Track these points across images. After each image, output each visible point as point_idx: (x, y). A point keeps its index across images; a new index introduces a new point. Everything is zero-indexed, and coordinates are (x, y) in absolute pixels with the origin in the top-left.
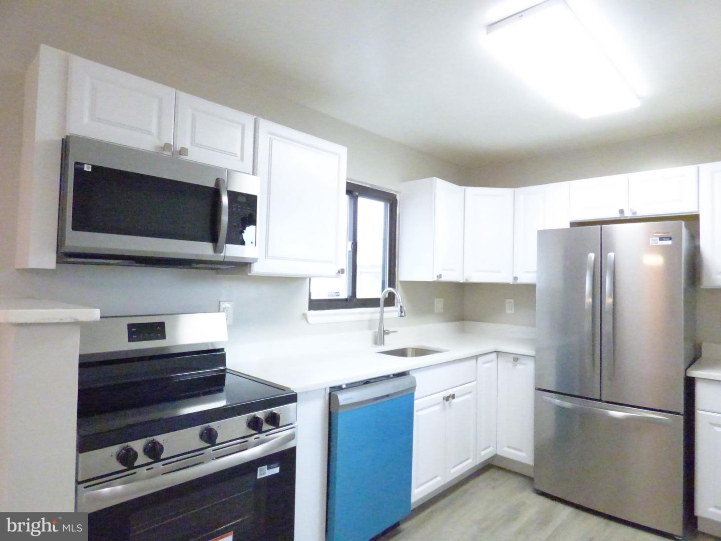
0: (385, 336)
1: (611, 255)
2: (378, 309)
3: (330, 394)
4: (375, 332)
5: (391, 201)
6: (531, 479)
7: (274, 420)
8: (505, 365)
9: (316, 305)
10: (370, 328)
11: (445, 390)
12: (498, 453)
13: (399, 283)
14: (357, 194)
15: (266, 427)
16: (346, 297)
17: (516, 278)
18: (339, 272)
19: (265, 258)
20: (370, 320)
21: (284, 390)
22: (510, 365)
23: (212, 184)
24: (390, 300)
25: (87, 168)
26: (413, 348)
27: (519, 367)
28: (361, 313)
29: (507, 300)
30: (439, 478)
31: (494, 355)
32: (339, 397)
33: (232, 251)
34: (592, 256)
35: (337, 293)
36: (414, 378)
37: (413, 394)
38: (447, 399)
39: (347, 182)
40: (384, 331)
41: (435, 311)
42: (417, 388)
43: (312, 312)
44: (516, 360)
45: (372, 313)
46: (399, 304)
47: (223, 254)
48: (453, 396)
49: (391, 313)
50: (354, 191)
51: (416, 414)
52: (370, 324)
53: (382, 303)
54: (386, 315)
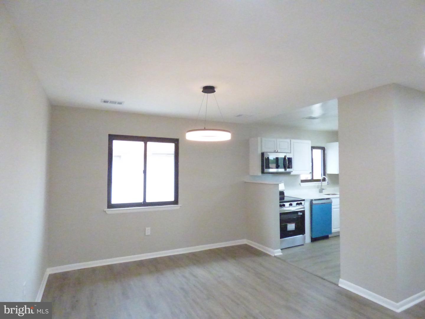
0: (323, 190)
2: (320, 182)
3: (311, 201)
4: (320, 189)
5: (323, 149)
7: (301, 204)
9: (303, 181)
13: (327, 175)
14: (313, 149)
16: (310, 179)
19: (293, 172)
20: (318, 186)
21: (303, 199)
23: (284, 157)
24: (324, 180)
25: (266, 158)
28: (315, 183)
32: (313, 202)
33: (288, 170)
35: (308, 178)
36: (332, 200)
37: (331, 204)
42: (333, 202)
43: (302, 183)
45: (318, 183)
46: (327, 181)
49: (325, 183)
51: (333, 210)
52: (318, 187)
53: (321, 181)
54: (323, 184)
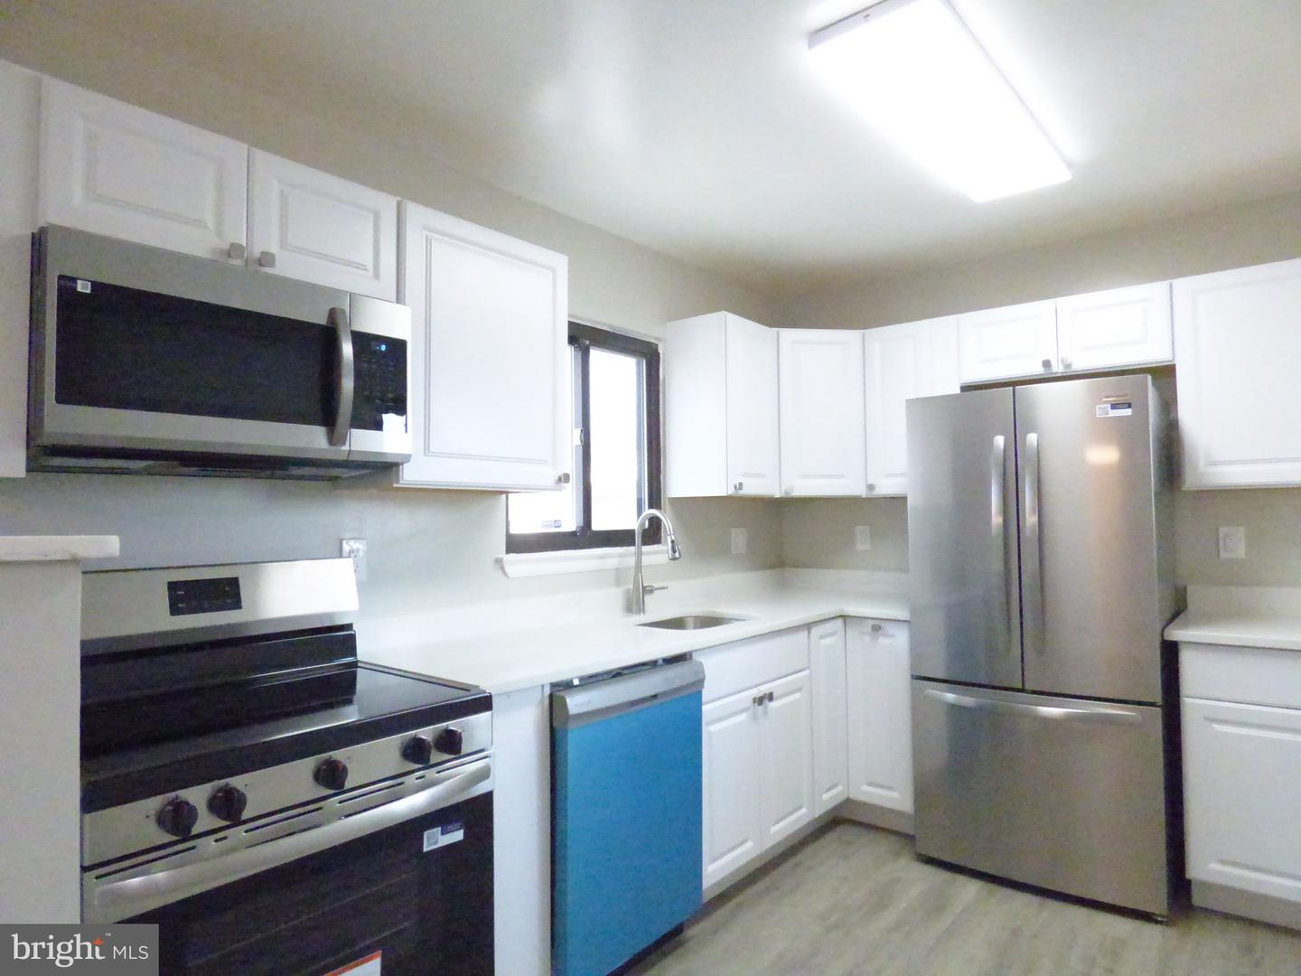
0: (647, 598)
1: (1032, 438)
2: (632, 549)
3: (551, 696)
4: (628, 590)
5: (649, 355)
6: (909, 838)
7: (451, 744)
8: (859, 640)
9: (517, 545)
10: (618, 583)
11: (757, 686)
12: (851, 796)
13: (667, 501)
14: (588, 342)
15: (436, 756)
16: (574, 530)
17: (871, 487)
18: (560, 479)
19: (425, 455)
20: (618, 570)
21: (468, 690)
22: (867, 639)
23: (322, 320)
24: (652, 533)
25: (83, 287)
26: (695, 617)
27: (883, 641)
28: (603, 557)
29: (859, 528)
30: (749, 844)
31: (840, 621)
32: (568, 700)
33: (363, 442)
34: (1000, 441)
35: (556, 522)
36: (701, 664)
37: (700, 693)
38: (760, 701)
39: (569, 322)
40: (644, 588)
41: (733, 552)
42: (706, 683)
43: (513, 556)
44: (876, 629)
45: (621, 556)
46: (669, 537)
47: (346, 448)
48: (770, 697)
49: (656, 555)
50: (583, 337)
51: (705, 730)
52: (618, 576)
53: (638, 539)
54: (646, 560)
